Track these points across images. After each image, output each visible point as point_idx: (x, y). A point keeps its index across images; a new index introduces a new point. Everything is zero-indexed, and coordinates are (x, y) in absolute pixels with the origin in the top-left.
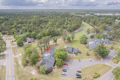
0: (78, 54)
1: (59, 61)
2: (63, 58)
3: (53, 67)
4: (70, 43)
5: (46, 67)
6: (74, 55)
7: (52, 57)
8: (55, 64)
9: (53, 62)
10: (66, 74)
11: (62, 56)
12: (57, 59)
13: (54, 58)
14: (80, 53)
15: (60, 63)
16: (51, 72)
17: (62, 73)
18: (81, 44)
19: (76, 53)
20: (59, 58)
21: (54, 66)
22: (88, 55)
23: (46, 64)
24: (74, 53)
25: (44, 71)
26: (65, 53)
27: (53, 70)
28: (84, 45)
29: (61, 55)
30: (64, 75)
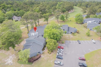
0: (76, 34)
1: (51, 42)
2: (57, 38)
3: (42, 52)
4: (64, 23)
5: (29, 52)
6: (71, 35)
7: (41, 37)
8: (45, 46)
9: (42, 44)
10: (62, 64)
11: (55, 36)
12: (47, 40)
13: (43, 38)
14: (78, 33)
15: (52, 45)
16: (37, 59)
17: (56, 62)
18: (77, 23)
19: (73, 32)
20: (52, 38)
21: (43, 49)
22: (89, 36)
23: (32, 46)
24: (70, 32)
25: (25, 60)
26: (60, 32)
27: (42, 56)
28: (80, 25)
29: (53, 34)
30: (59, 64)
